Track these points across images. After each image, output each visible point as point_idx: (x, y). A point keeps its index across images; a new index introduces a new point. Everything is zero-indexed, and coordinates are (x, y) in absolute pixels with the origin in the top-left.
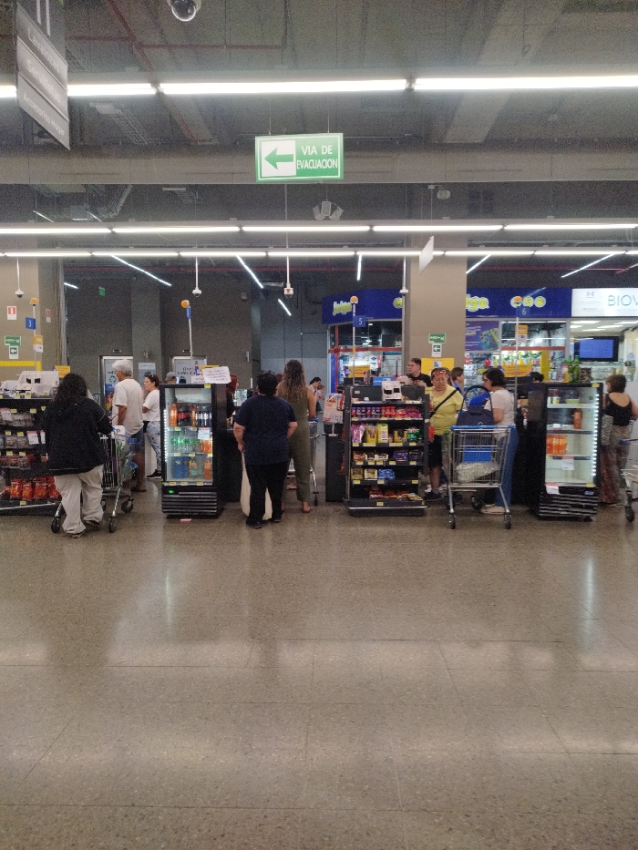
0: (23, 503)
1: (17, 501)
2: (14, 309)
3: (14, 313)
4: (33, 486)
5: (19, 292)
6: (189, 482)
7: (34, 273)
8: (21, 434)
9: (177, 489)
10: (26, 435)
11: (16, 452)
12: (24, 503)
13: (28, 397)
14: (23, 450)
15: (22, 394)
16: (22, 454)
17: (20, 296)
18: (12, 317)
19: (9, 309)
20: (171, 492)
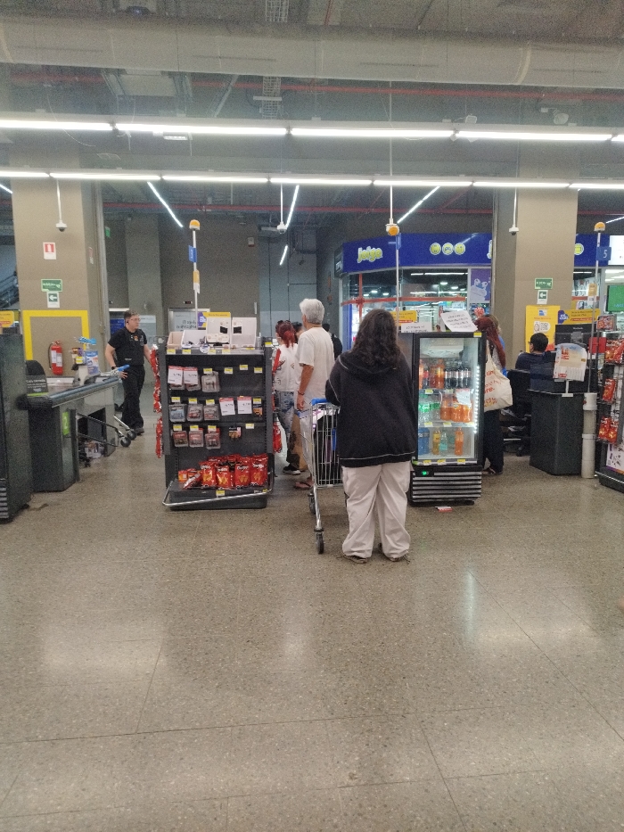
0: (220, 493)
1: (211, 490)
2: (52, 246)
3: (53, 251)
4: (232, 469)
5: (61, 224)
6: (447, 460)
7: (77, 200)
8: (210, 402)
9: (432, 469)
10: (217, 402)
11: (203, 425)
12: (223, 493)
13: (226, 352)
14: (212, 423)
15: (218, 348)
16: (212, 428)
17: (62, 230)
18: (50, 255)
19: (46, 245)
20: (425, 473)
